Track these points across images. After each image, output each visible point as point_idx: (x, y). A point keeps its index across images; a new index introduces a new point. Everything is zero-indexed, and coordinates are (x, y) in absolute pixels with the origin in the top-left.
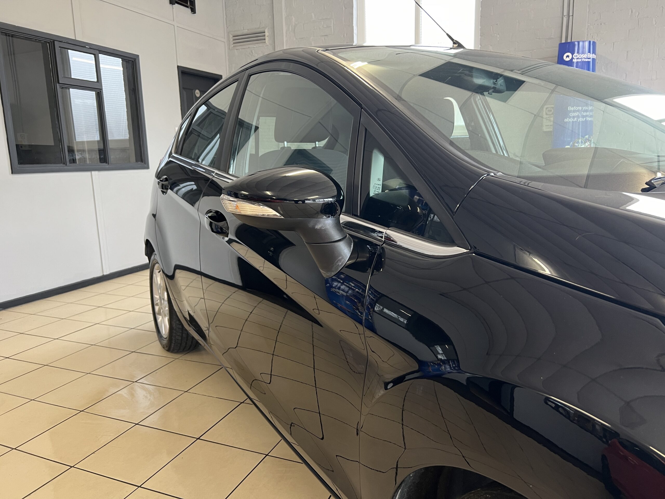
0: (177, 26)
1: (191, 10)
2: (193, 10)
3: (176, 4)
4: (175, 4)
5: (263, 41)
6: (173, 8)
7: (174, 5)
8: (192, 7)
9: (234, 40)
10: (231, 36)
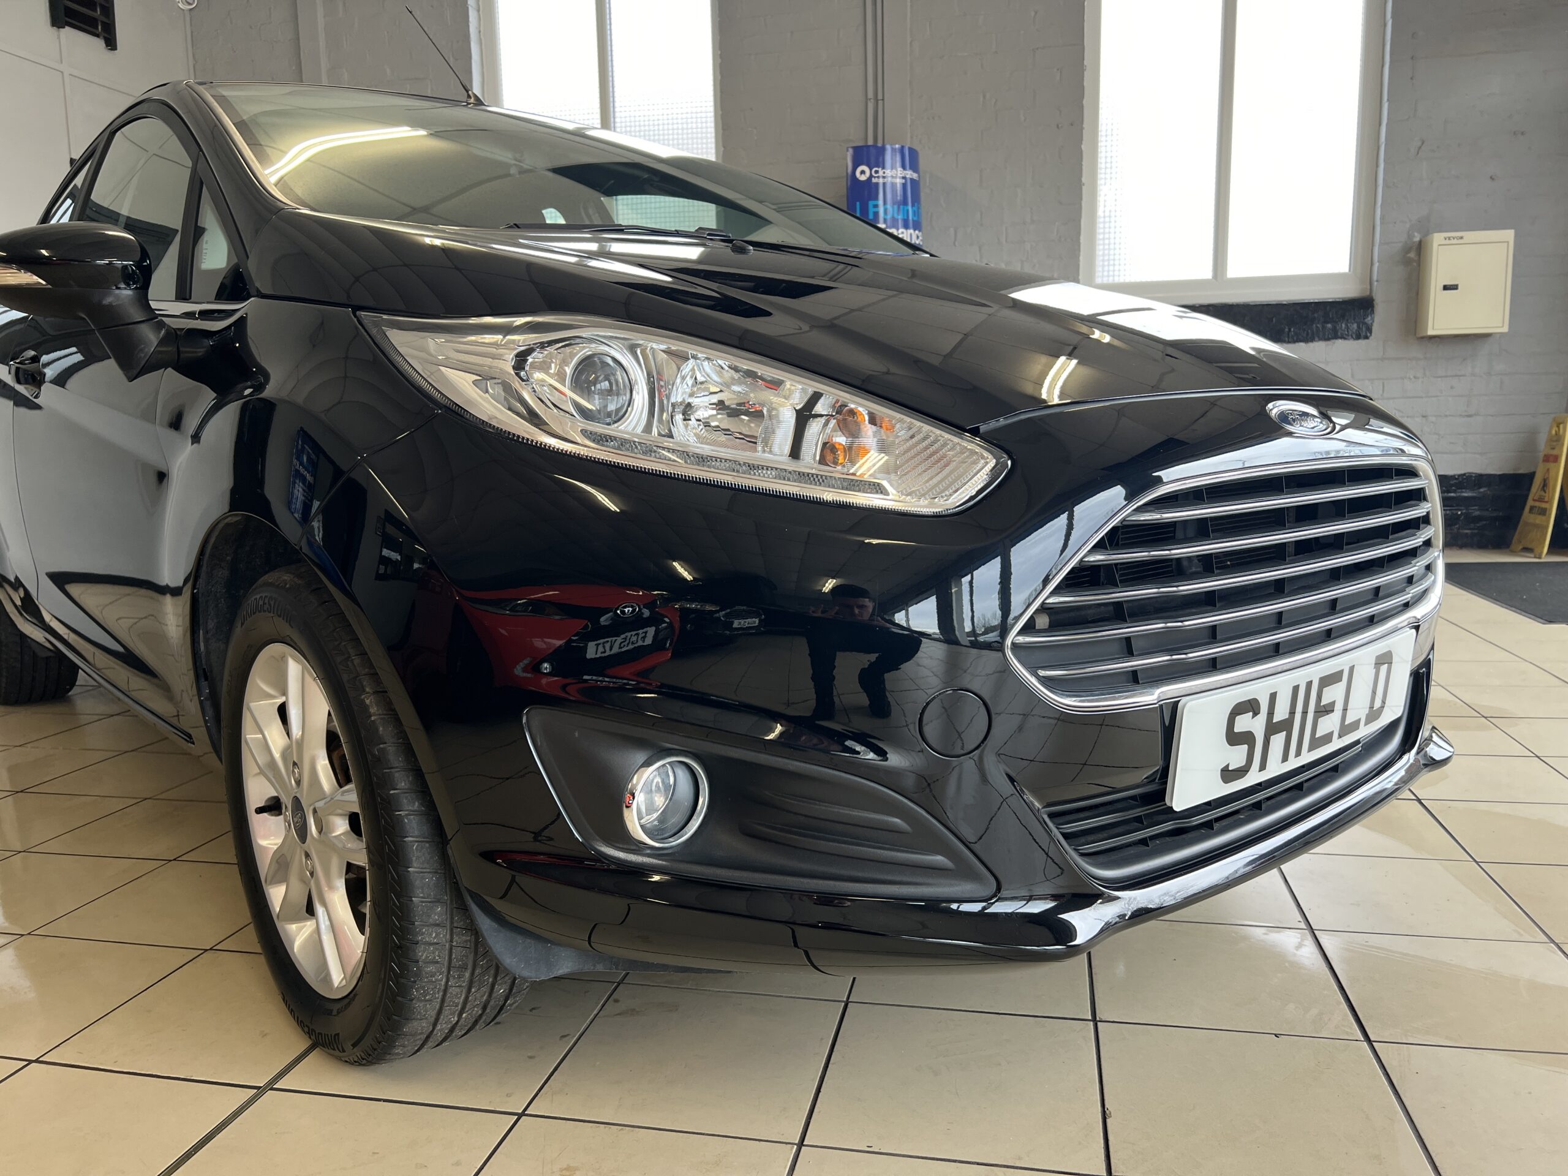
0: (70, 75)
1: (106, 43)
2: (111, 43)
3: (66, 27)
4: (64, 28)
6: (59, 38)
7: (62, 31)
8: (106, 35)
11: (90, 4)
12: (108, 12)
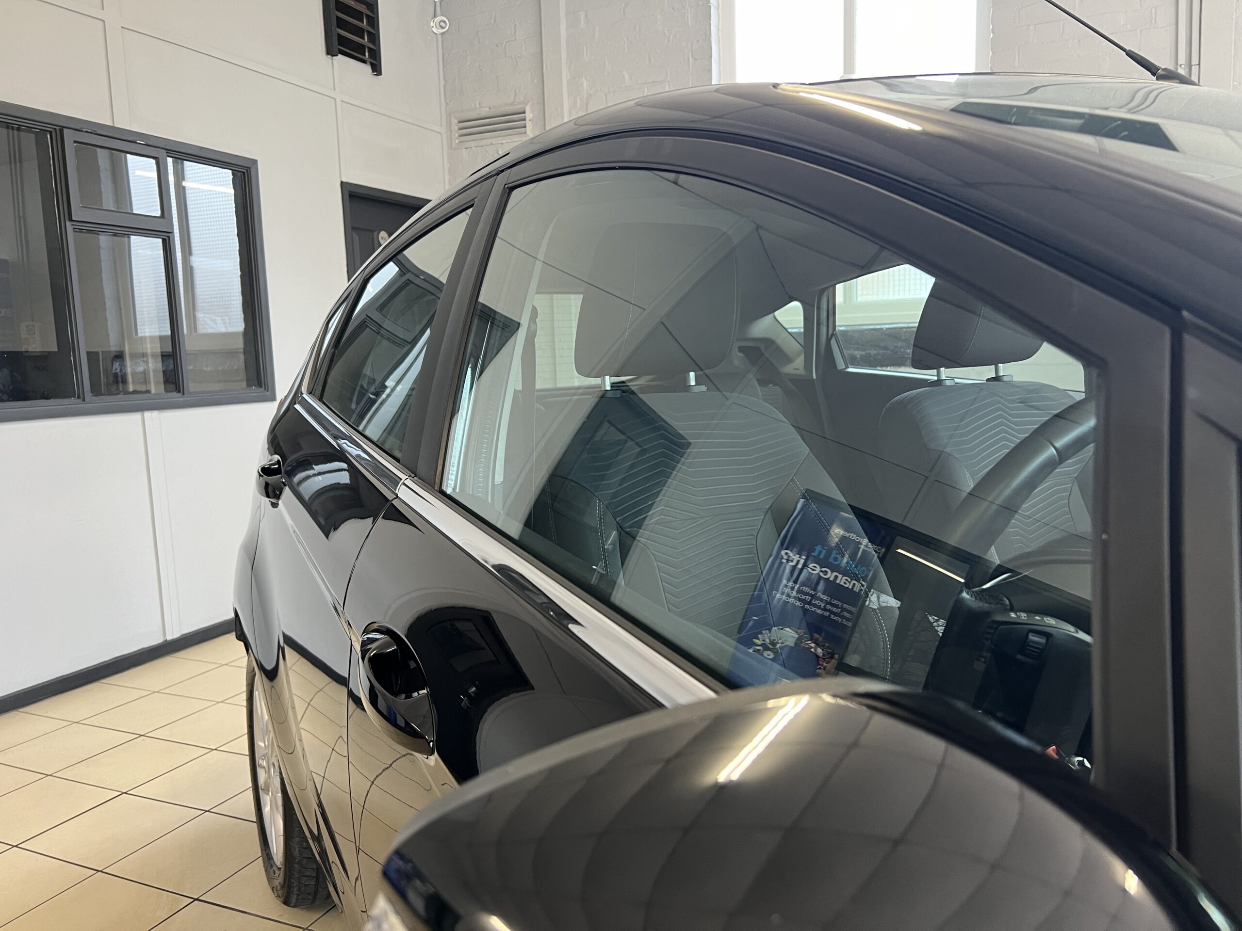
0: (342, 101)
1: (372, 69)
2: (377, 69)
4: (337, 55)
5: (522, 130)
6: (333, 63)
7: (335, 59)
8: (373, 61)
9: (460, 129)
10: (454, 122)
11: (360, 32)
12: (374, 38)
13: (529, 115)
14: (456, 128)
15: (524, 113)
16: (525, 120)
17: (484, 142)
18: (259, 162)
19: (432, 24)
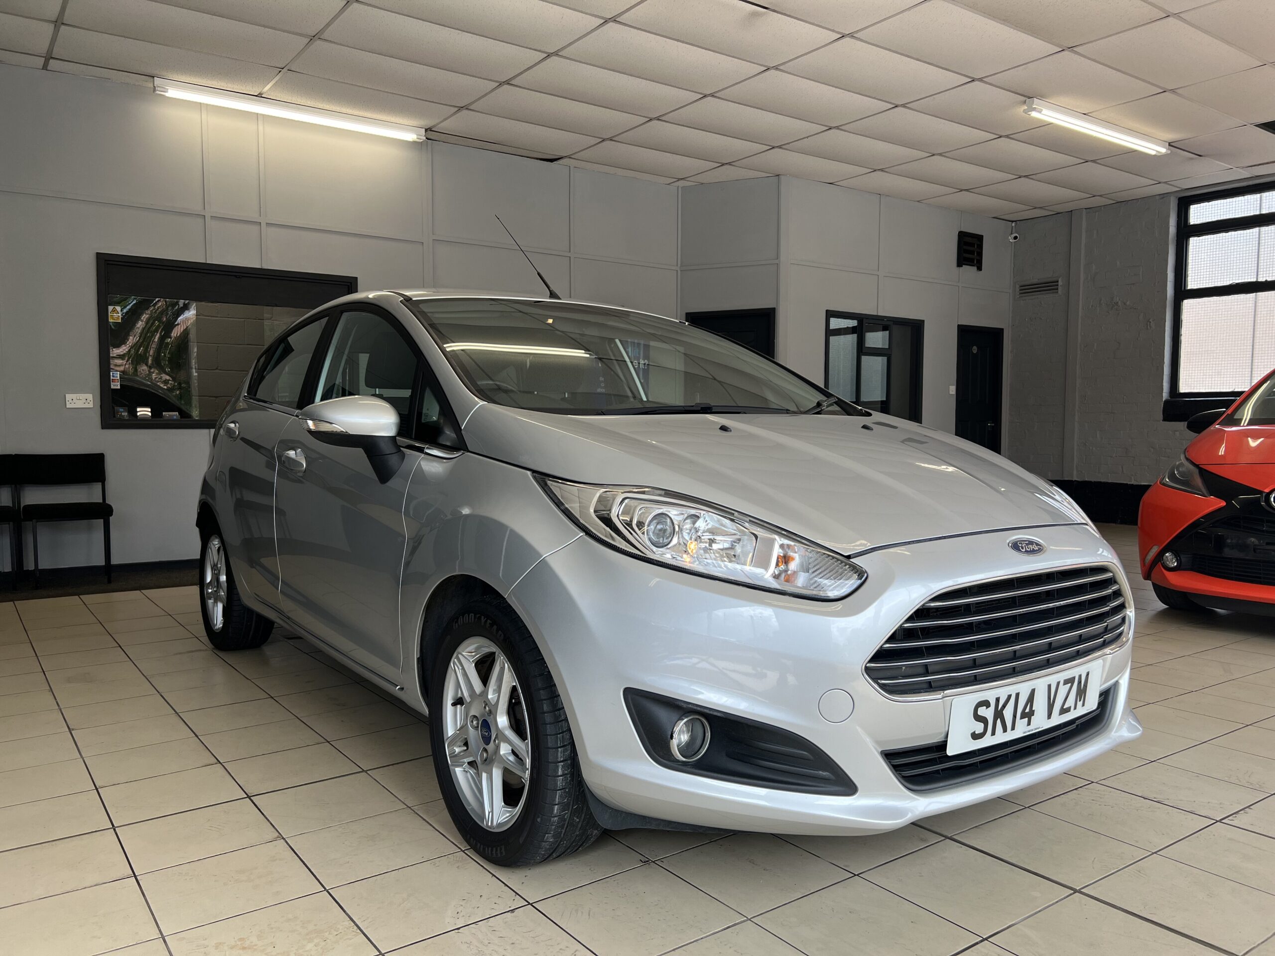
0: (962, 286)
1: (977, 268)
2: (980, 268)
3: (963, 265)
5: (1057, 291)
6: (959, 272)
7: (961, 268)
8: (978, 265)
9: (1020, 290)
10: (1018, 286)
11: (972, 253)
12: (980, 254)
13: (1060, 283)
14: (1018, 290)
15: (1058, 282)
16: (1058, 285)
17: (1033, 297)
18: (925, 322)
19: (1010, 238)
